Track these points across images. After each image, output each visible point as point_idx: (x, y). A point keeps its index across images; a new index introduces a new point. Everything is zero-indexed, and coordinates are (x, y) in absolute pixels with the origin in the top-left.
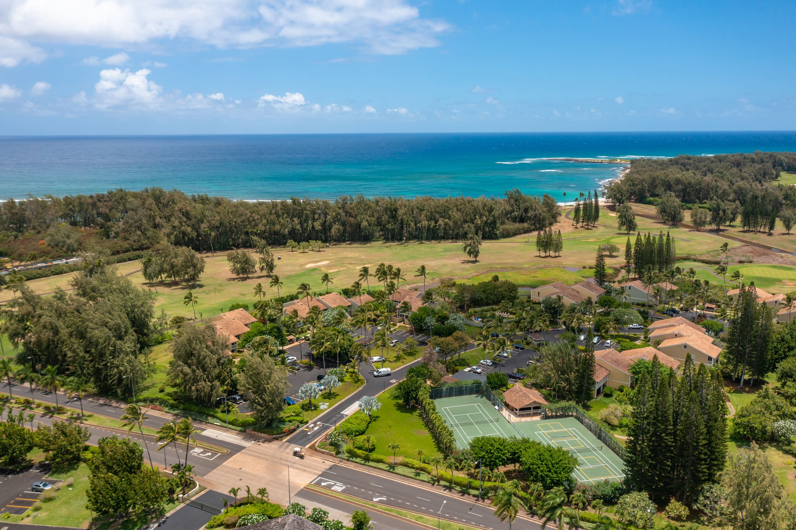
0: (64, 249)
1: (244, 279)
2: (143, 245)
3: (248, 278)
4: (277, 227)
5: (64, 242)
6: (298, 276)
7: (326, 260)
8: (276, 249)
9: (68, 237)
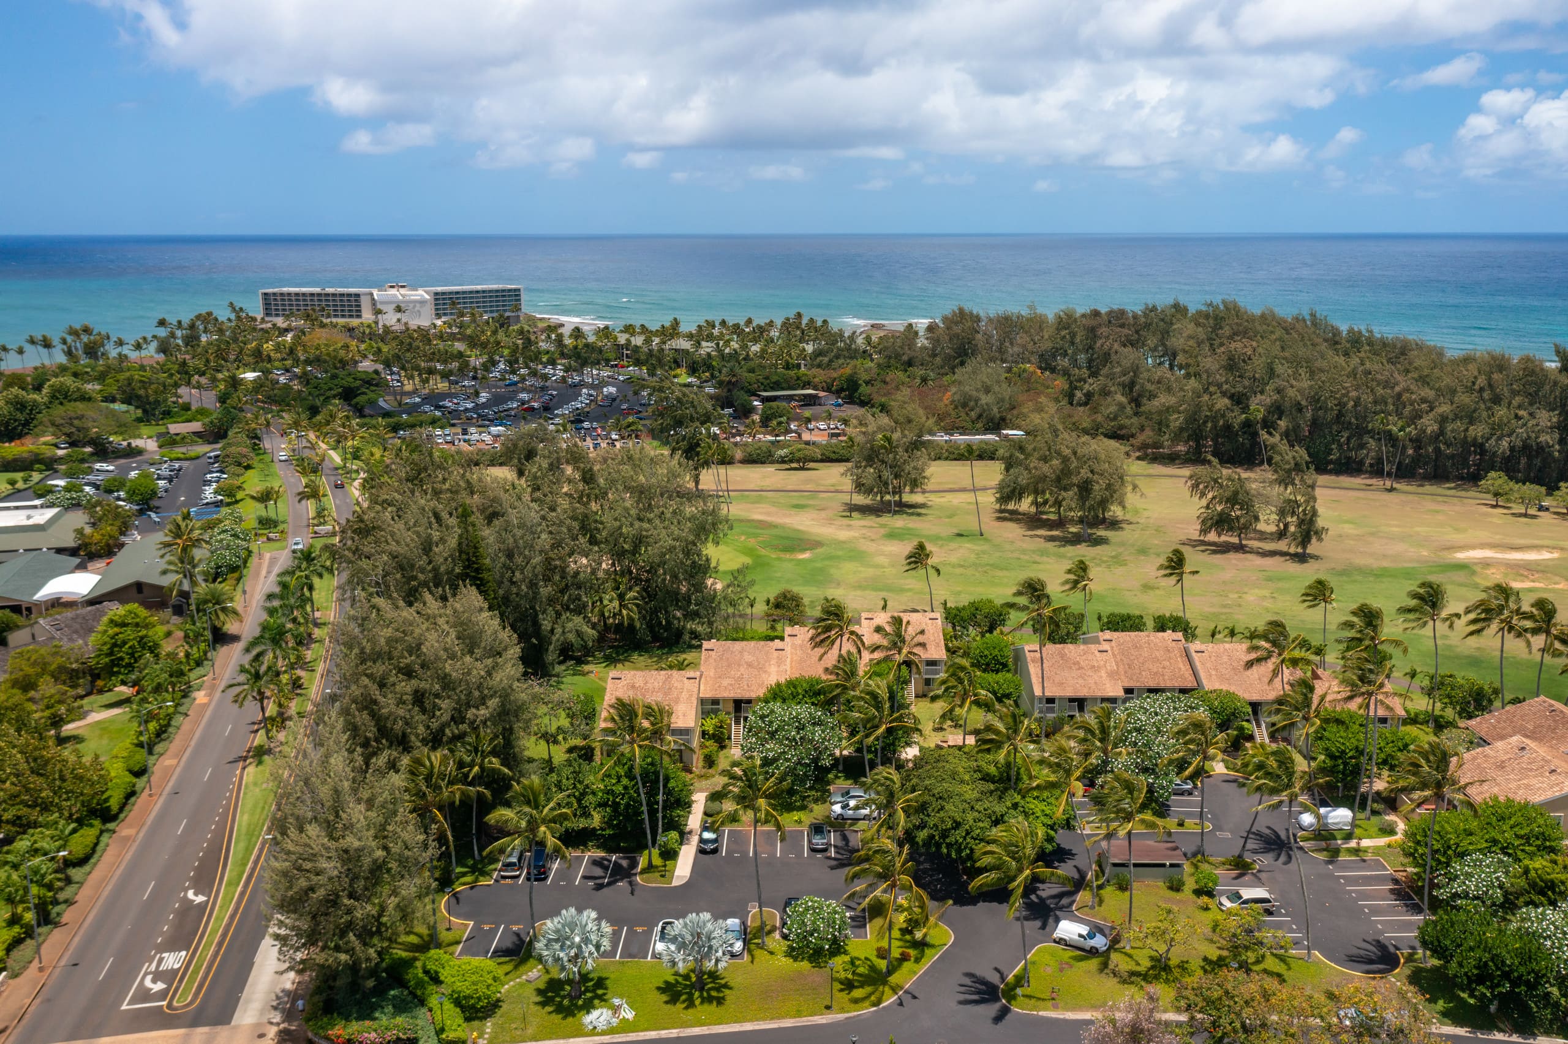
0: (973, 414)
1: (1224, 549)
2: (1121, 427)
3: (1240, 548)
4: (1478, 431)
5: (977, 400)
6: (1377, 576)
7: (1551, 548)
8: (1420, 490)
9: (987, 390)
